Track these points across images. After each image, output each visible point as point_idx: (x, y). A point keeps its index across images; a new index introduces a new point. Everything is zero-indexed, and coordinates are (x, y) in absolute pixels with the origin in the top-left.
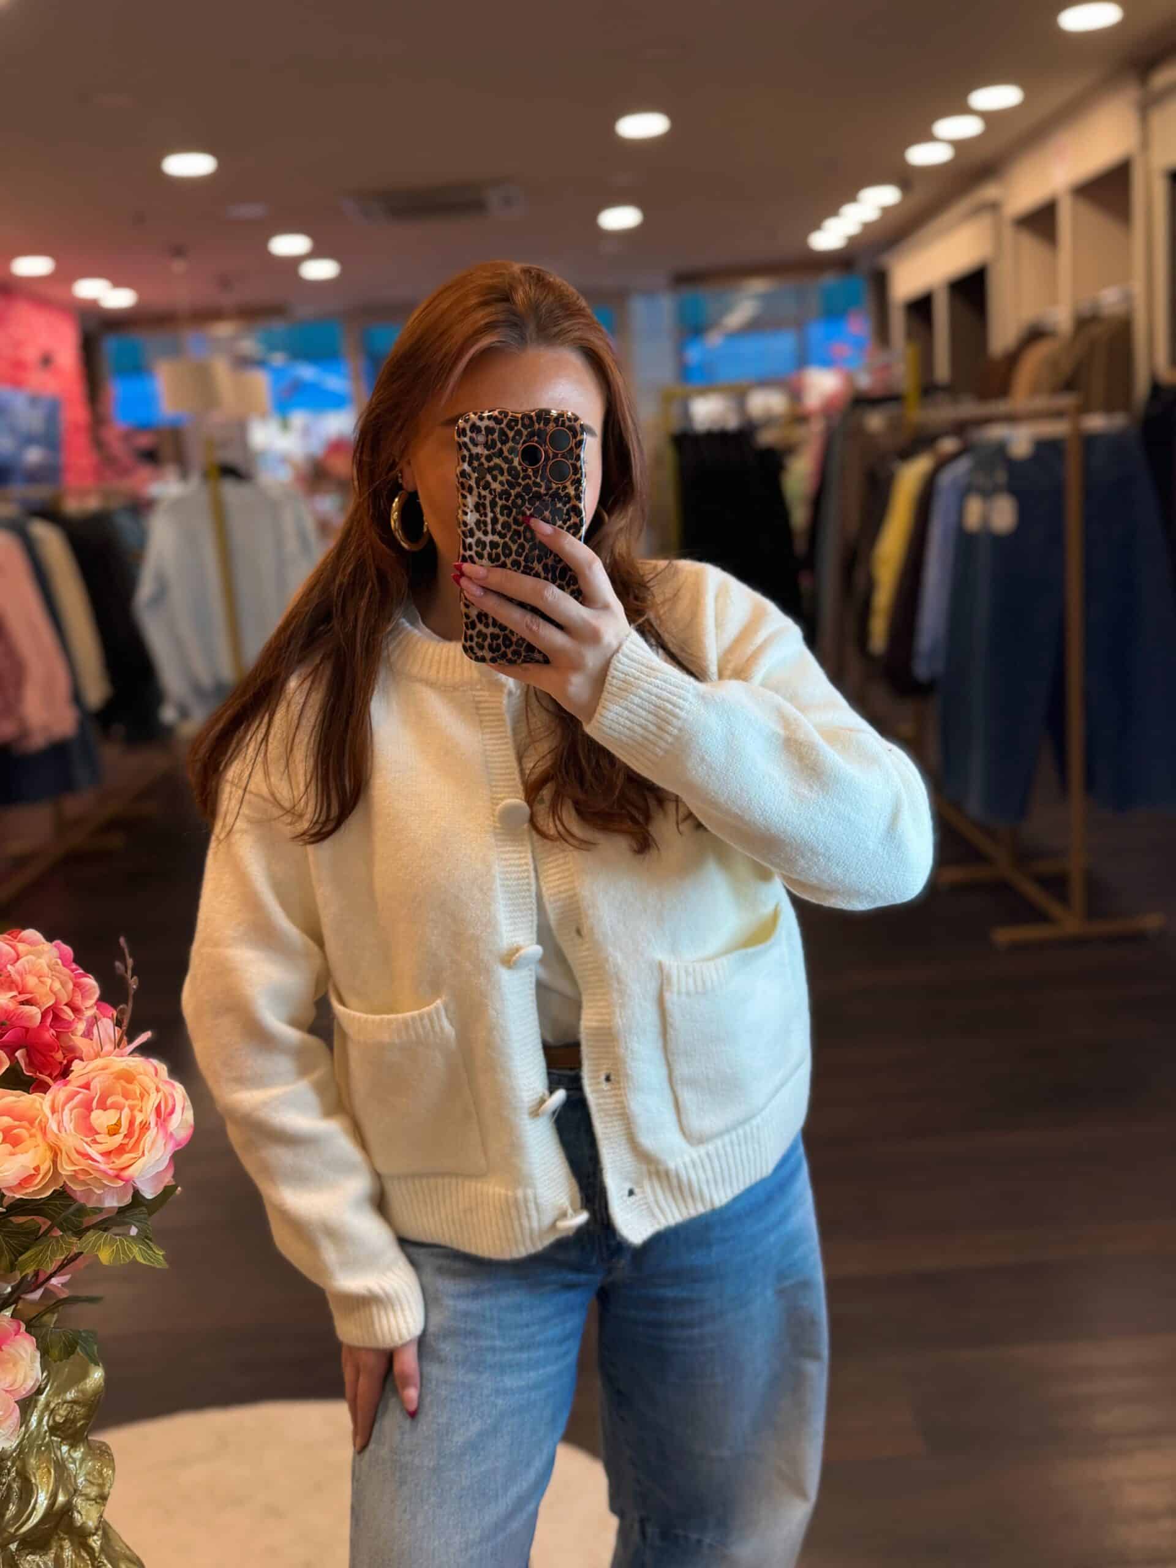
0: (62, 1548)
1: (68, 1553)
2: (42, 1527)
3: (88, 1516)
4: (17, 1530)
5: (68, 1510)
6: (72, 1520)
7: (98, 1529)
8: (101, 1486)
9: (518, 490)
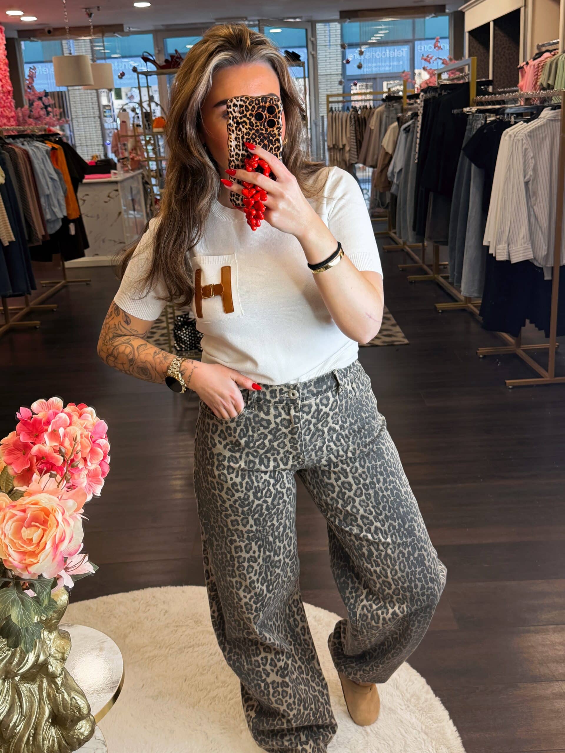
0: (42, 682)
1: (45, 685)
2: (32, 671)
3: (56, 668)
4: (18, 671)
5: (45, 664)
6: (47, 667)
7: (61, 674)
8: (63, 654)
9: (253, 131)
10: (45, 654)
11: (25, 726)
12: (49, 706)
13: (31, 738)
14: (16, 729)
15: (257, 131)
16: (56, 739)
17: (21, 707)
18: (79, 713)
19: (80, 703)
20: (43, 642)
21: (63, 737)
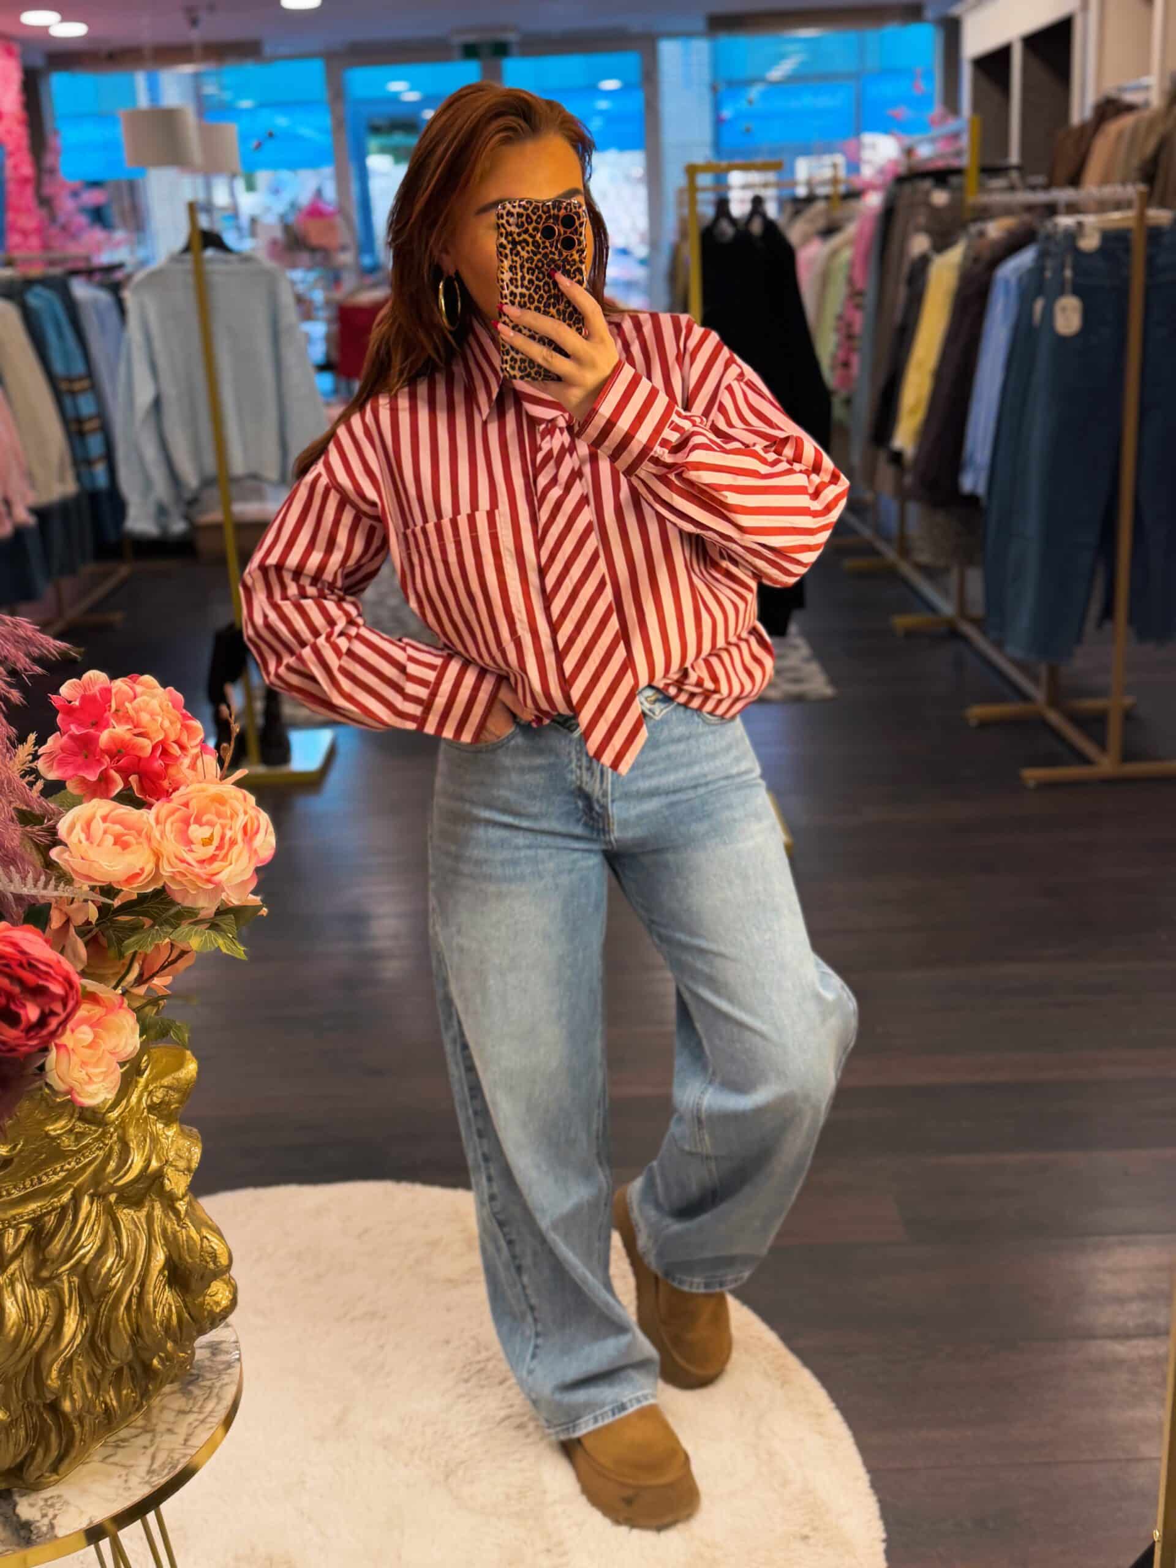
0: (153, 1208)
1: (158, 1212)
2: (136, 1185)
3: (176, 1184)
4: (116, 1181)
5: (159, 1175)
6: (162, 1185)
7: (184, 1196)
8: (189, 1161)
9: (539, 256)
10: (159, 1159)
11: (124, 1278)
12: (165, 1249)
13: (134, 1300)
14: (111, 1280)
15: (545, 255)
16: (173, 1308)
17: (119, 1245)
18: (215, 1264)
19: (216, 1247)
20: (155, 1140)
21: (186, 1307)
